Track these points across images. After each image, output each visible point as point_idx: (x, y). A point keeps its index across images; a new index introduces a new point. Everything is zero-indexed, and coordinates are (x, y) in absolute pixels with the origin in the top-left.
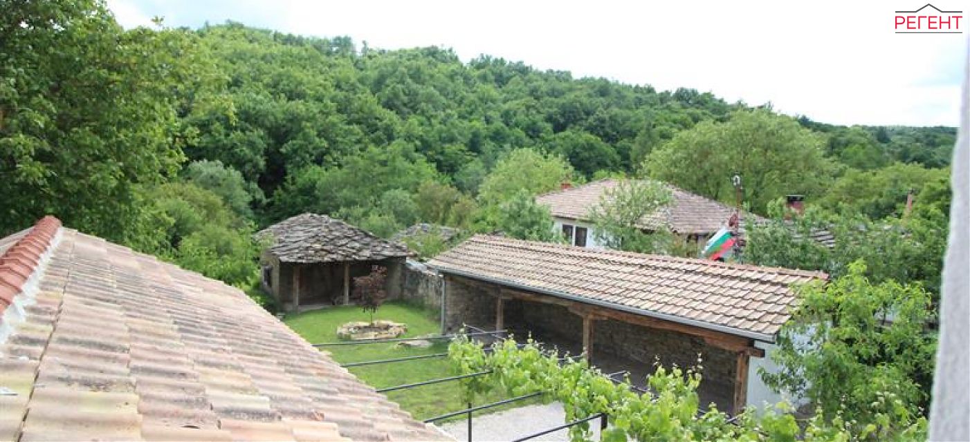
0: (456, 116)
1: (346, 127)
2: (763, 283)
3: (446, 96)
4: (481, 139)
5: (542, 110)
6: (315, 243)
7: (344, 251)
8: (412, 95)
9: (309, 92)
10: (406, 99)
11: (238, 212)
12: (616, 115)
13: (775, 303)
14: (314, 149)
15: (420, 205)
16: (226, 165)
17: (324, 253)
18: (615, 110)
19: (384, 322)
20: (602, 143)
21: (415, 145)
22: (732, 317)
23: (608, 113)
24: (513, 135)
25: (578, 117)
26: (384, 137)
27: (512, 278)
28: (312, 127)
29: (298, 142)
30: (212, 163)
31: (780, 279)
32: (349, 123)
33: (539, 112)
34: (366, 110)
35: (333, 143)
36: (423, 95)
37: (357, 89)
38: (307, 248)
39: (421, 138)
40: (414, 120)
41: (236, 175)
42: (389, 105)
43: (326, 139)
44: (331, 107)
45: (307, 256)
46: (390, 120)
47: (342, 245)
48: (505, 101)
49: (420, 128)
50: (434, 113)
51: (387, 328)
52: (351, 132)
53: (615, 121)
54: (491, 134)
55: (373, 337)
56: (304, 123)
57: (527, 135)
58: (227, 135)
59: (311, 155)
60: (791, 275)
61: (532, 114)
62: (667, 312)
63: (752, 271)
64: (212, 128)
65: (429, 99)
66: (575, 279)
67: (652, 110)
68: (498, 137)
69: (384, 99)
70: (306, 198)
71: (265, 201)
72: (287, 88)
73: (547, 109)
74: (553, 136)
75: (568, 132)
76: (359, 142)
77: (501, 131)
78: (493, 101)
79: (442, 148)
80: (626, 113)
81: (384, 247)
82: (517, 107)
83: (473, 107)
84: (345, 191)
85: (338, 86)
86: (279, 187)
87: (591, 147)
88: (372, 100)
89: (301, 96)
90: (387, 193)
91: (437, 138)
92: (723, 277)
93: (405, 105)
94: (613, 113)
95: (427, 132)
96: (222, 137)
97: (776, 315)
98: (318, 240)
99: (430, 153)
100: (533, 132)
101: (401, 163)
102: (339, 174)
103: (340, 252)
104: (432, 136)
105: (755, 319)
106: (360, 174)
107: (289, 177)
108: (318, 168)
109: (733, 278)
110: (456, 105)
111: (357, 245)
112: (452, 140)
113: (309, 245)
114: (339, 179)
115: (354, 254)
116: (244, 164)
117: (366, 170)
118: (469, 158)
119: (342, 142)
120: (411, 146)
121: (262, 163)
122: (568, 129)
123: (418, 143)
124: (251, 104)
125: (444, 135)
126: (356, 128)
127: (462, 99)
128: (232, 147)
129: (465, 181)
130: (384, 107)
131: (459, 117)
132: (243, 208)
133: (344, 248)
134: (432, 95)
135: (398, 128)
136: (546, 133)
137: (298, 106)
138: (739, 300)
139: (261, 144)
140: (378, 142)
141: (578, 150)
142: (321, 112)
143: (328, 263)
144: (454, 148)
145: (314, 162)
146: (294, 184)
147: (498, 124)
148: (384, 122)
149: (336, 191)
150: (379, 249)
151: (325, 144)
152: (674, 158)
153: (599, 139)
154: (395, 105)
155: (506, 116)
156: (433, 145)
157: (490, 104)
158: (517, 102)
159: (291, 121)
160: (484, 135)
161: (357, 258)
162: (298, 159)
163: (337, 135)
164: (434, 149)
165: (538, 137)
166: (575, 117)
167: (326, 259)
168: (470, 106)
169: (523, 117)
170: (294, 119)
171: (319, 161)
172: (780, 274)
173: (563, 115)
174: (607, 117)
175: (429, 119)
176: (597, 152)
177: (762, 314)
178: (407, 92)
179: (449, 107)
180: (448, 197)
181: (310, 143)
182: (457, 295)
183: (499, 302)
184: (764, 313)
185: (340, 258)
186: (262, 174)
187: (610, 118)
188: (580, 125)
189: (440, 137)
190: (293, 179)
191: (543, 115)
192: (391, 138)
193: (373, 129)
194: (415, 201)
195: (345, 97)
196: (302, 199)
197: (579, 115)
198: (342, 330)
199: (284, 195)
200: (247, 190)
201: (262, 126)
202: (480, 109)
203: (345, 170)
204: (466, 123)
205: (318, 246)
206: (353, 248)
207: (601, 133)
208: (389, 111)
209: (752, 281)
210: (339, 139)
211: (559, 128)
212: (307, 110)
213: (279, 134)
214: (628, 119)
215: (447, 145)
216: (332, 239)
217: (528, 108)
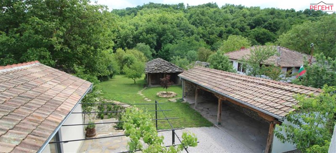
0: (215, 26)
1: (179, 31)
2: (291, 92)
3: (212, 19)
4: (223, 33)
5: (246, 22)
6: (155, 67)
7: (164, 70)
8: (201, 20)
9: (169, 21)
10: (199, 21)
11: (148, 57)
12: (276, 22)
13: (292, 102)
14: (169, 38)
15: (199, 55)
16: (146, 44)
17: (157, 70)
18: (276, 19)
19: (171, 92)
20: (269, 32)
21: (200, 36)
22: (269, 106)
23: (273, 21)
24: (235, 31)
25: (261, 23)
26: (190, 34)
27: (199, 82)
28: (169, 32)
29: (165, 37)
30: (142, 44)
31: (300, 91)
32: (180, 30)
33: (245, 22)
34: (185, 26)
35: (175, 36)
36: (204, 19)
37: (183, 20)
38: (153, 69)
39: (202, 34)
40: (200, 28)
41: (148, 46)
42: (193, 24)
43: (173, 35)
44: (175, 25)
45: (152, 71)
46: (193, 28)
47: (163, 68)
48: (233, 19)
49: (202, 30)
50: (208, 25)
51: (171, 94)
52: (180, 33)
53: (276, 24)
54: (227, 31)
55: (165, 97)
56: (167, 31)
57: (240, 30)
58: (147, 35)
59: (168, 40)
60: (306, 89)
61: (242, 23)
62: (243, 100)
63: (288, 86)
64: (143, 34)
65: (207, 21)
66: (218, 84)
67: (293, 19)
68: (229, 32)
69: (192, 22)
70: (166, 53)
71: (156, 54)
72: (163, 21)
73: (248, 21)
74: (250, 31)
75: (256, 29)
76: (183, 36)
77: (230, 30)
78: (228, 20)
79: (209, 36)
80: (281, 20)
81: (176, 69)
82: (237, 21)
83: (221, 22)
84: (177, 51)
85: (178, 19)
86: (160, 50)
87: (264, 34)
88: (188, 22)
89: (167, 23)
90: (189, 51)
91: (208, 33)
92: (274, 88)
93: (198, 23)
94: (275, 21)
95: (204, 32)
96: (145, 36)
97: (289, 108)
98: (157, 66)
99: (205, 38)
100: (242, 29)
101: (195, 42)
102: (176, 46)
103: (163, 70)
104: (206, 33)
105: (278, 109)
106: (182, 46)
107: (162, 47)
108: (171, 44)
109: (278, 88)
110: (215, 22)
111: (168, 68)
112: (213, 34)
113: (153, 67)
114: (176, 47)
115: (167, 71)
116: (151, 43)
117: (184, 45)
118: (218, 39)
119: (178, 36)
120: (199, 37)
121: (155, 43)
122: (256, 28)
123: (201, 35)
124: (153, 26)
125: (210, 32)
126: (182, 31)
127: (218, 20)
128: (148, 39)
129: (215, 47)
130: (191, 24)
131: (216, 26)
132: (149, 56)
133: (164, 69)
134: (208, 19)
135: (195, 31)
136: (247, 30)
137: (166, 26)
138: (276, 98)
139: (155, 38)
140: (189, 36)
141: (259, 35)
142: (172, 27)
143: (158, 73)
144: (213, 36)
145: (169, 42)
146: (163, 49)
147: (230, 28)
148: (191, 29)
149: (175, 51)
150: (174, 69)
151: (173, 37)
152: (291, 36)
153: (269, 31)
154: (195, 23)
155: (233, 25)
156: (206, 36)
157: (227, 21)
158: (237, 19)
159: (163, 30)
160: (224, 31)
161: (167, 72)
162: (165, 42)
163: (176, 34)
164: (207, 37)
165: (244, 31)
166: (259, 23)
167: (158, 72)
168: (220, 22)
169: (239, 24)
170: (164, 30)
171: (171, 42)
172: (301, 88)
173: (254, 23)
174: (272, 22)
175: (206, 27)
176: (267, 35)
177: (283, 106)
178: (199, 19)
179: (213, 23)
180: (207, 53)
181: (168, 37)
182: (187, 86)
183: (196, 89)
184: (284, 106)
185: (162, 72)
186: (156, 46)
187: (274, 23)
188: (262, 26)
189: (209, 33)
190: (163, 48)
191: (246, 24)
192: (193, 34)
193: (187, 31)
194: (198, 54)
195: (179, 22)
196: (166, 54)
197: (261, 22)
198: (158, 94)
199: (161, 52)
200: (151, 51)
201: (155, 32)
202: (223, 23)
203: (178, 45)
204: (218, 28)
205: (156, 68)
206: (166, 69)
207: (270, 29)
208: (193, 26)
209: (286, 90)
210: (177, 35)
211: (252, 27)
212: (168, 27)
213: (160, 35)
214: (282, 22)
215: (211, 36)
216: (161, 66)
217: (241, 21)
